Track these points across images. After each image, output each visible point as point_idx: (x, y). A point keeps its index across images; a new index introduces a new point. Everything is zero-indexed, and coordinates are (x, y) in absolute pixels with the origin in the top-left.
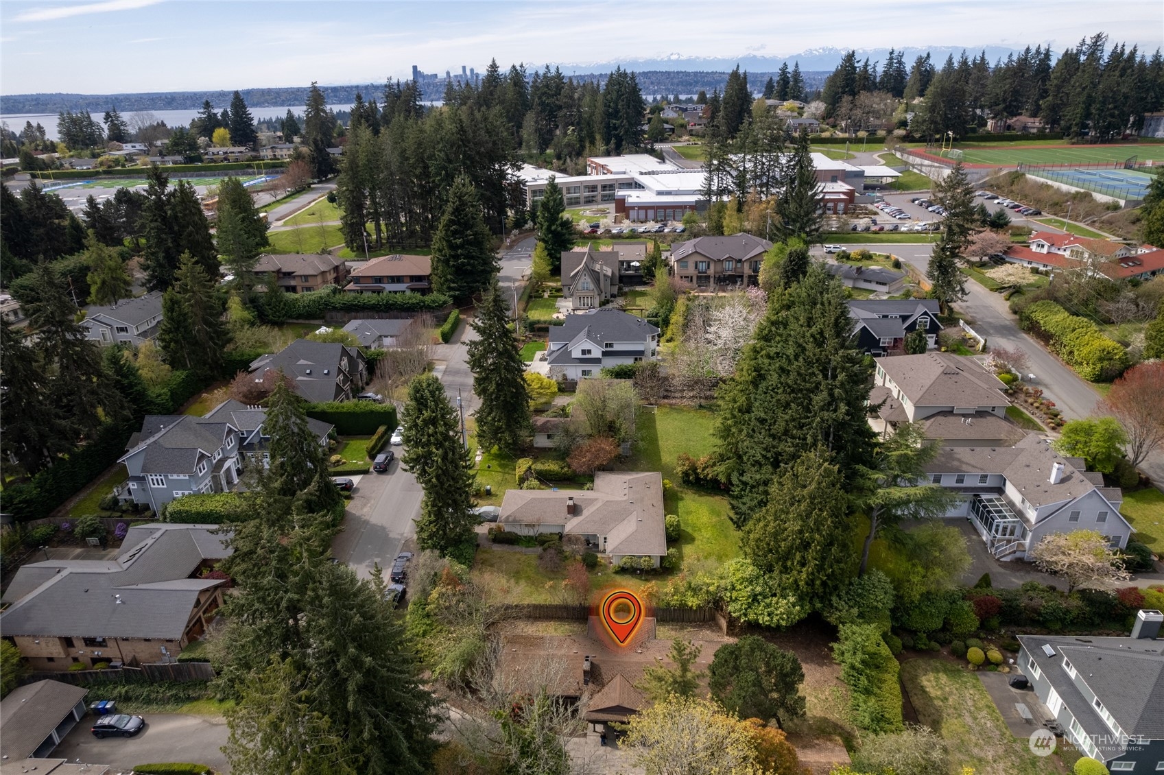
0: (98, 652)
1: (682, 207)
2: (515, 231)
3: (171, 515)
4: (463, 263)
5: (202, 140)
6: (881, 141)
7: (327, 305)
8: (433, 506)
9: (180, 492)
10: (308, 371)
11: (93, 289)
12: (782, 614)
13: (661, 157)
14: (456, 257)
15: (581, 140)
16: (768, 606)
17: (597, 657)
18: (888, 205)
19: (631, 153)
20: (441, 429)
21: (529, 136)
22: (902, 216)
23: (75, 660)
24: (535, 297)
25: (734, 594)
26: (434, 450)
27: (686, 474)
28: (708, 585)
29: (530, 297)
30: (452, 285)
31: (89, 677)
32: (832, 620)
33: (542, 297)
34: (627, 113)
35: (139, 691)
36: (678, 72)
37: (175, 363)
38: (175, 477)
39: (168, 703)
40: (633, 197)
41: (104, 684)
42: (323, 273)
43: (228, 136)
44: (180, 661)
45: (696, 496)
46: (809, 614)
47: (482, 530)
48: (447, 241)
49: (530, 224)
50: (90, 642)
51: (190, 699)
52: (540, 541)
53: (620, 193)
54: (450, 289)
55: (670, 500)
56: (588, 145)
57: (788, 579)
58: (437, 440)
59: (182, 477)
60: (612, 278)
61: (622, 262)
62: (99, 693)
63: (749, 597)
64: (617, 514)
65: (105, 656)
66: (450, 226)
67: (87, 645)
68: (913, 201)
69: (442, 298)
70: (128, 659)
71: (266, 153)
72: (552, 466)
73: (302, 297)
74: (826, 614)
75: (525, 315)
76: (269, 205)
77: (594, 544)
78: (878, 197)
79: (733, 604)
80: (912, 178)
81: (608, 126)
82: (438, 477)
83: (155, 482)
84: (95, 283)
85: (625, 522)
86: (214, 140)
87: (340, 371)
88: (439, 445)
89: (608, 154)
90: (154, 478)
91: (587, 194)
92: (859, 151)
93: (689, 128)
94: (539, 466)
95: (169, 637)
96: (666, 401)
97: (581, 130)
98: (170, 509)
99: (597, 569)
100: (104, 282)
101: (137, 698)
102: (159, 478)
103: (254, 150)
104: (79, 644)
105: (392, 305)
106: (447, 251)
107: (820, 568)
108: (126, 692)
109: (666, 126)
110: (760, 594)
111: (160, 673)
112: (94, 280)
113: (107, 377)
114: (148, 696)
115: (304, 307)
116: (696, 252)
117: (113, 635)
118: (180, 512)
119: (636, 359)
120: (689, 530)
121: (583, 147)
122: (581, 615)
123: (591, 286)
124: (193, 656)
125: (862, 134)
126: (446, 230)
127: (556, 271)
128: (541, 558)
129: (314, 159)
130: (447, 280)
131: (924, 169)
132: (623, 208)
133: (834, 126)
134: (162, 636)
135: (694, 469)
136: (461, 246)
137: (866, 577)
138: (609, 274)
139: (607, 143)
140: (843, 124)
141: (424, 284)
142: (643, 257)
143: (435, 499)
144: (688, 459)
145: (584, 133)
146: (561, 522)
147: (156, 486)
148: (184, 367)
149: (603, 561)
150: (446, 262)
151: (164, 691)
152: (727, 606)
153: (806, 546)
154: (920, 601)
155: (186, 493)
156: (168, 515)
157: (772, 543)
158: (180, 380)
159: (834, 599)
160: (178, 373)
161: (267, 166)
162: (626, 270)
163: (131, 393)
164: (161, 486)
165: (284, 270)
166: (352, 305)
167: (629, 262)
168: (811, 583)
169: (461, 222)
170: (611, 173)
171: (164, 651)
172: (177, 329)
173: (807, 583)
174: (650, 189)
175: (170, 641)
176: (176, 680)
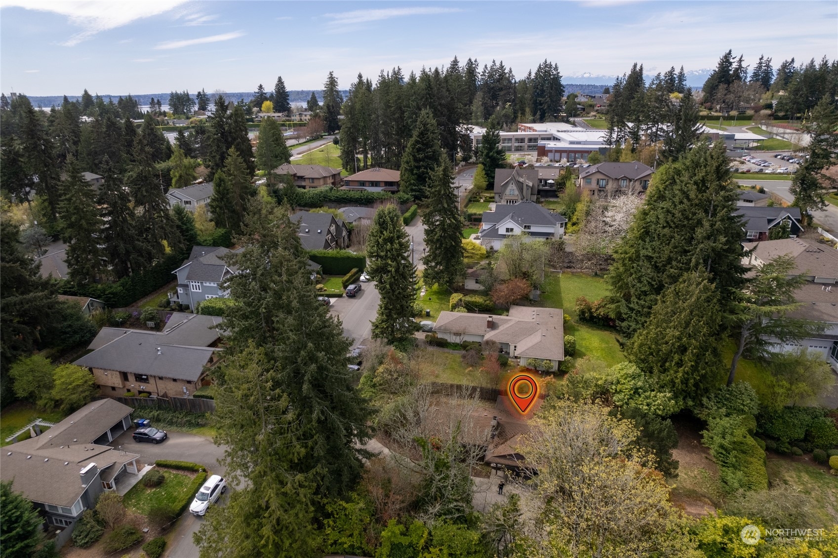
0: (143, 386)
1: (588, 152)
2: (463, 163)
3: (202, 309)
4: (423, 172)
5: (255, 109)
6: (750, 118)
7: (325, 198)
8: (385, 309)
9: (210, 296)
10: (307, 230)
11: (174, 181)
12: (659, 405)
13: (574, 124)
14: (418, 168)
15: (515, 112)
16: (647, 398)
17: (503, 419)
18: (753, 158)
19: (551, 121)
20: (396, 246)
21: (477, 109)
22: (766, 164)
23: (129, 391)
24: (474, 201)
25: (619, 387)
26: (390, 262)
27: (583, 312)
28: (598, 380)
29: (470, 201)
30: (414, 188)
31: (135, 402)
32: (702, 417)
33: (479, 201)
34: (550, 93)
35: (166, 415)
36: (589, 86)
37: (219, 223)
38: (208, 284)
39: (184, 426)
40: (551, 145)
41: (143, 408)
42: (325, 178)
43: (272, 106)
44: (194, 396)
45: (590, 330)
46: (682, 410)
47: (420, 336)
48: (413, 156)
49: (473, 159)
50: (139, 378)
51: (198, 425)
52: (464, 346)
53: (541, 143)
54: (412, 190)
55: (568, 328)
56: (519, 115)
57: (666, 378)
58: (393, 255)
59: (212, 285)
60: (532, 188)
61: (540, 180)
62: (141, 414)
63: (631, 389)
64: (527, 330)
65: (147, 390)
66: (415, 145)
67: (136, 380)
68: (776, 156)
69: (406, 196)
70: (161, 394)
71: (296, 118)
72: (478, 299)
73: (309, 191)
74: (696, 411)
75: (465, 210)
76: (294, 146)
77: (506, 352)
78: (745, 153)
79: (618, 395)
80: (776, 143)
81: (535, 103)
82: (391, 285)
83: (195, 288)
84: (175, 176)
85: (532, 336)
86: (262, 109)
87: (329, 232)
88: (394, 259)
89: (534, 122)
90: (194, 284)
91: (517, 144)
92: (730, 126)
93: (596, 108)
94: (468, 298)
95: (188, 379)
96: (569, 270)
97: (515, 105)
98: (202, 305)
99: (507, 368)
100: (180, 176)
101: (164, 421)
102: (197, 284)
103: (287, 116)
104: (131, 378)
105: (370, 199)
106: (413, 163)
107: (695, 368)
108: (158, 415)
109: (578, 106)
110: (641, 388)
111: (181, 405)
112: (175, 175)
113: (172, 221)
114: (171, 419)
115: (309, 198)
116: (598, 172)
117: (153, 374)
118: (208, 307)
119: (547, 238)
120: (583, 350)
121: (516, 117)
122: (492, 396)
123: (517, 192)
124: (203, 394)
125: (734, 113)
126: (413, 149)
127: (490, 186)
128: (464, 357)
129: (326, 118)
130: (411, 184)
131: (786, 136)
132: (543, 152)
133: (710, 109)
134: (185, 378)
135: (590, 309)
136: (423, 160)
137: (733, 385)
138: (531, 184)
139: (534, 114)
140: (718, 107)
141: (395, 188)
142: (557, 177)
143: (387, 303)
144: (585, 301)
145: (518, 106)
146: (482, 333)
147: (195, 290)
148: (225, 226)
149: (512, 363)
150: (411, 171)
151: (181, 417)
152: (612, 398)
153: (683, 350)
154: (783, 412)
155: (214, 296)
156: (200, 309)
157: (653, 346)
158: (220, 234)
159: (705, 400)
160: (220, 230)
161: (295, 125)
162: (543, 186)
163: (187, 236)
164: (198, 291)
165: (298, 175)
166: (343, 198)
167: (546, 180)
168: (685, 381)
169: (424, 143)
170: (536, 131)
171: (185, 391)
172: (222, 199)
173: (682, 382)
174: (564, 140)
175: (189, 382)
176: (191, 411)
